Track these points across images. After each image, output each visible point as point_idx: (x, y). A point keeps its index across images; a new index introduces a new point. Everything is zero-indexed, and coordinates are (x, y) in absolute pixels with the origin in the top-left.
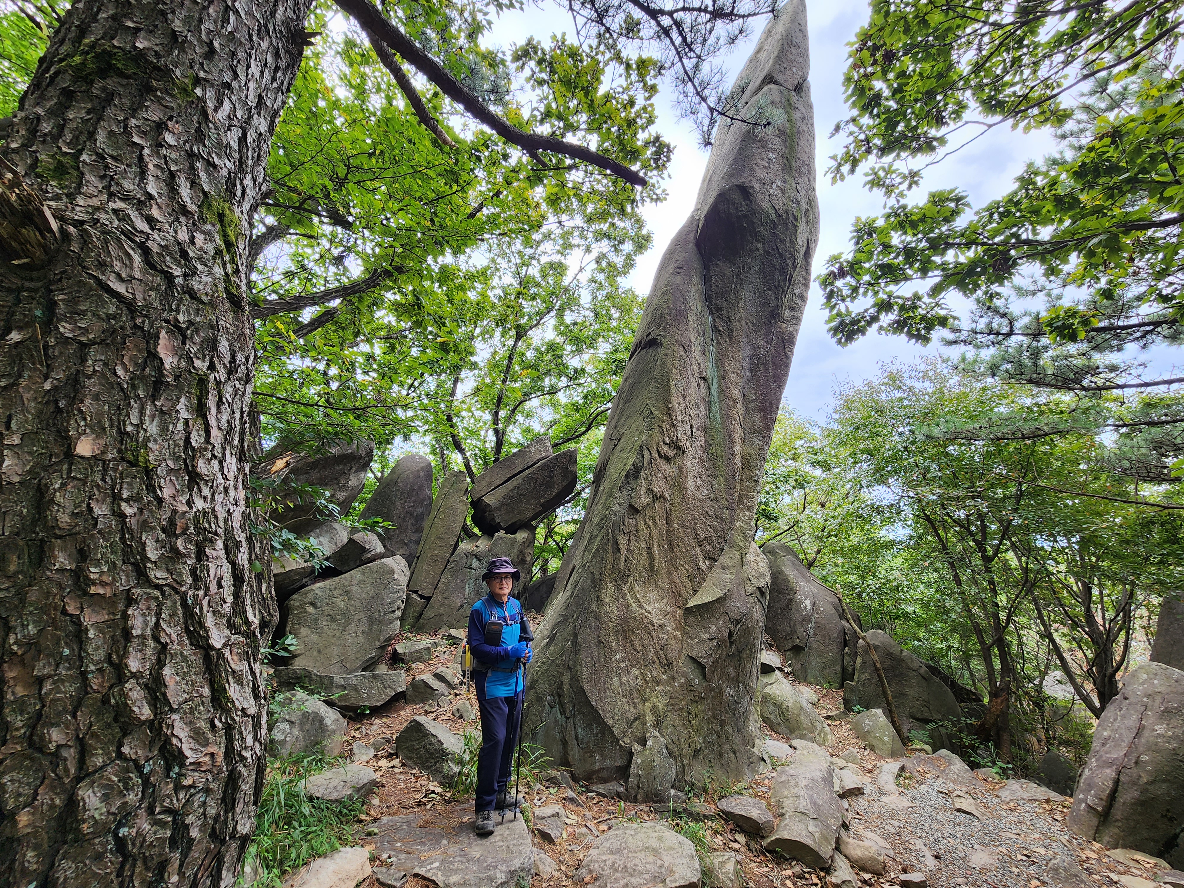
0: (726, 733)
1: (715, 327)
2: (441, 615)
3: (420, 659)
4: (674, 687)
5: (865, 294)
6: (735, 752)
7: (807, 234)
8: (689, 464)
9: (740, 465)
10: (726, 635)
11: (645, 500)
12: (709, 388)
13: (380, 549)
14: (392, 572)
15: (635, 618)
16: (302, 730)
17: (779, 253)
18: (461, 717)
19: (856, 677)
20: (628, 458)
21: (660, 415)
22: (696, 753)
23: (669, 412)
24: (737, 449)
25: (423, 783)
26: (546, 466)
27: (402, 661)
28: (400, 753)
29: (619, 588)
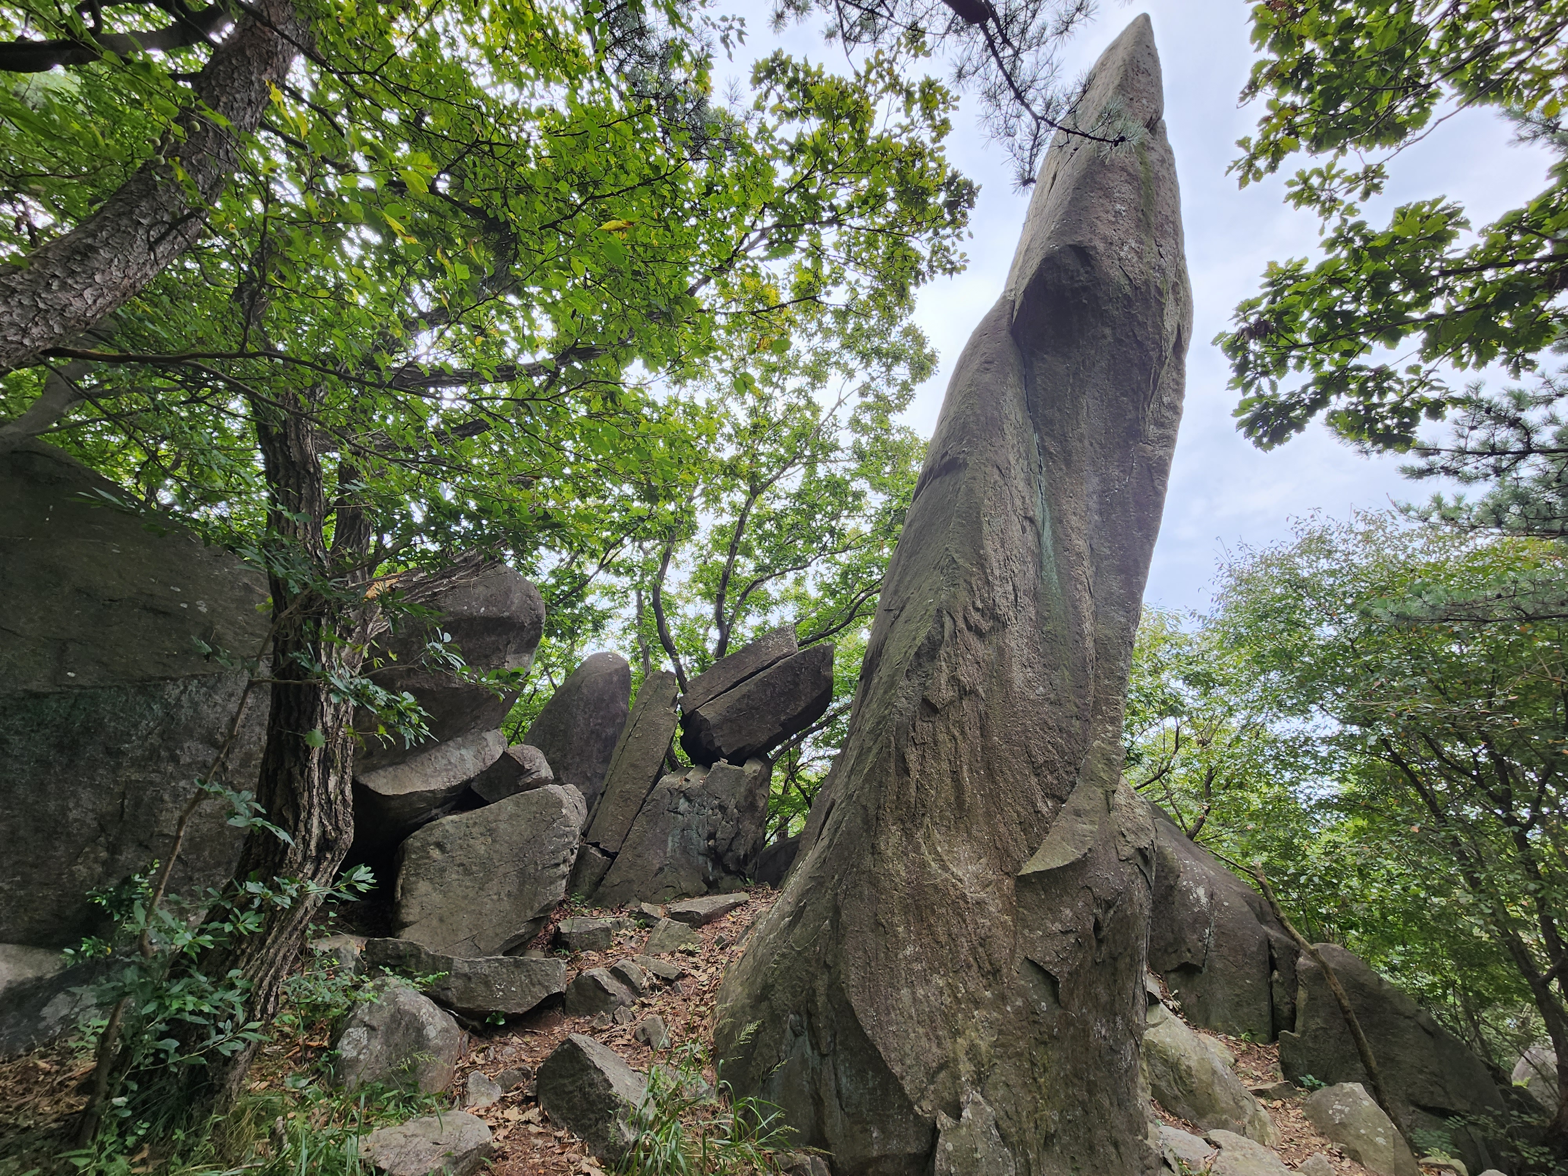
0: (1099, 1107)
1: (1044, 448)
2: (630, 882)
3: (593, 945)
4: (1004, 1013)
5: (1299, 366)
6: (1116, 1145)
7: (1177, 318)
8: (1013, 644)
9: (1092, 651)
10: (1090, 925)
11: (948, 693)
12: (1039, 535)
13: (546, 771)
14: (560, 804)
15: (935, 887)
16: (387, 1043)
17: (1137, 342)
18: (648, 1042)
19: (1299, 1024)
20: (918, 629)
21: (967, 565)
22: (1049, 1139)
23: (982, 562)
24: (1087, 627)
25: (574, 1157)
26: (788, 667)
27: (566, 946)
28: (541, 1098)
29: (908, 835)
